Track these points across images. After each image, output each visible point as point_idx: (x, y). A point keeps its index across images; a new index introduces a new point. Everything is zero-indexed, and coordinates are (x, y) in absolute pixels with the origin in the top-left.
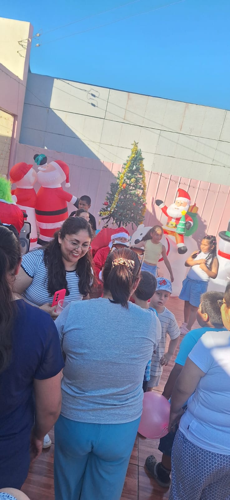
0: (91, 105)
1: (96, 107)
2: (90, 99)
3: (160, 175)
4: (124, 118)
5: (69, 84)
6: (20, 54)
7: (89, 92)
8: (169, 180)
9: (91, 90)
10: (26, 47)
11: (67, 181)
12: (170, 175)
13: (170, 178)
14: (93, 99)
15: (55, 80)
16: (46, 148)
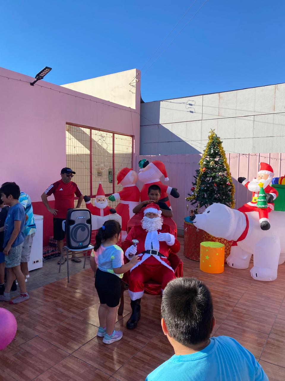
0: (189, 113)
1: (194, 113)
2: (189, 108)
3: (258, 155)
4: (218, 115)
5: (171, 102)
6: (132, 92)
7: (187, 103)
8: (269, 158)
9: (188, 101)
10: (135, 86)
11: (166, 176)
12: (269, 154)
13: (269, 157)
14: (191, 108)
15: (161, 102)
16: (160, 155)
